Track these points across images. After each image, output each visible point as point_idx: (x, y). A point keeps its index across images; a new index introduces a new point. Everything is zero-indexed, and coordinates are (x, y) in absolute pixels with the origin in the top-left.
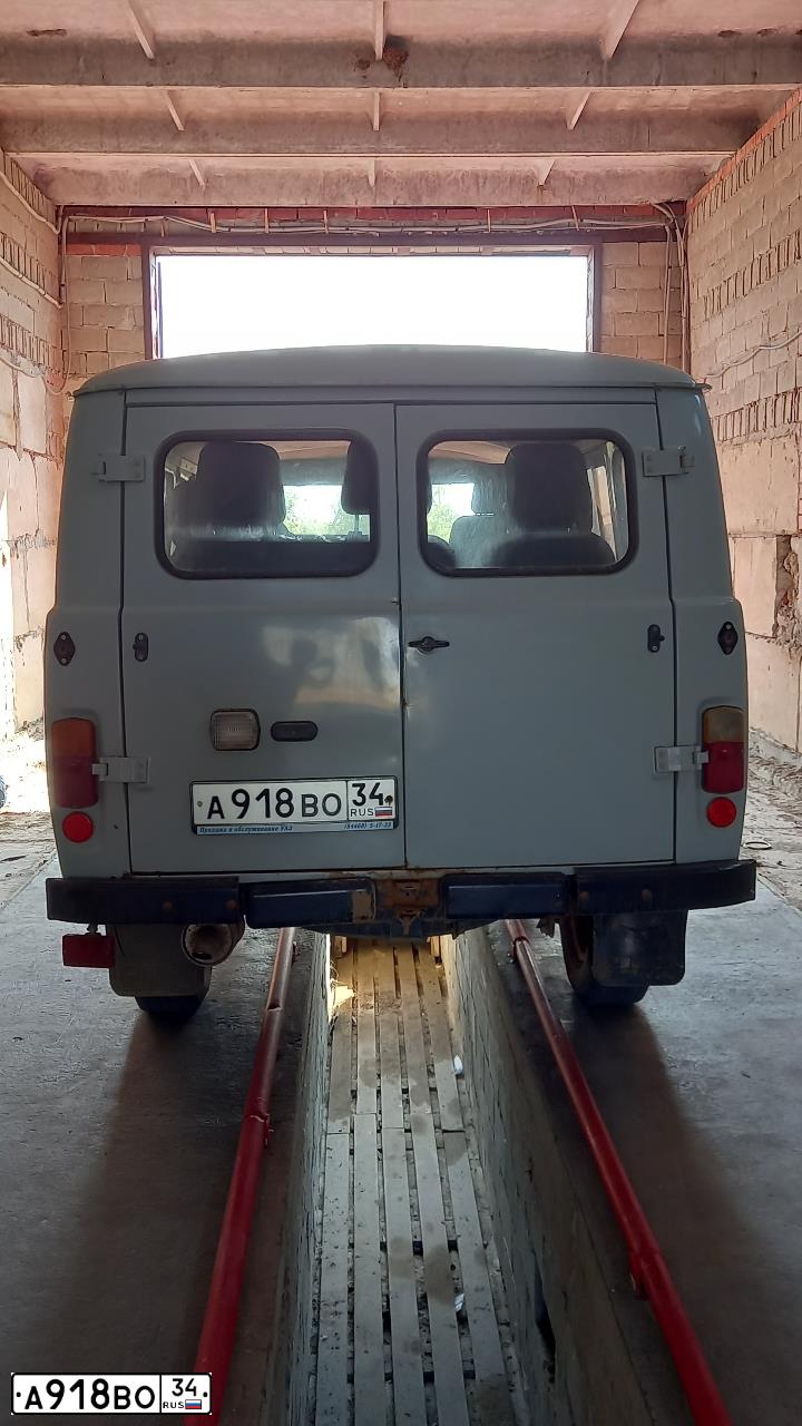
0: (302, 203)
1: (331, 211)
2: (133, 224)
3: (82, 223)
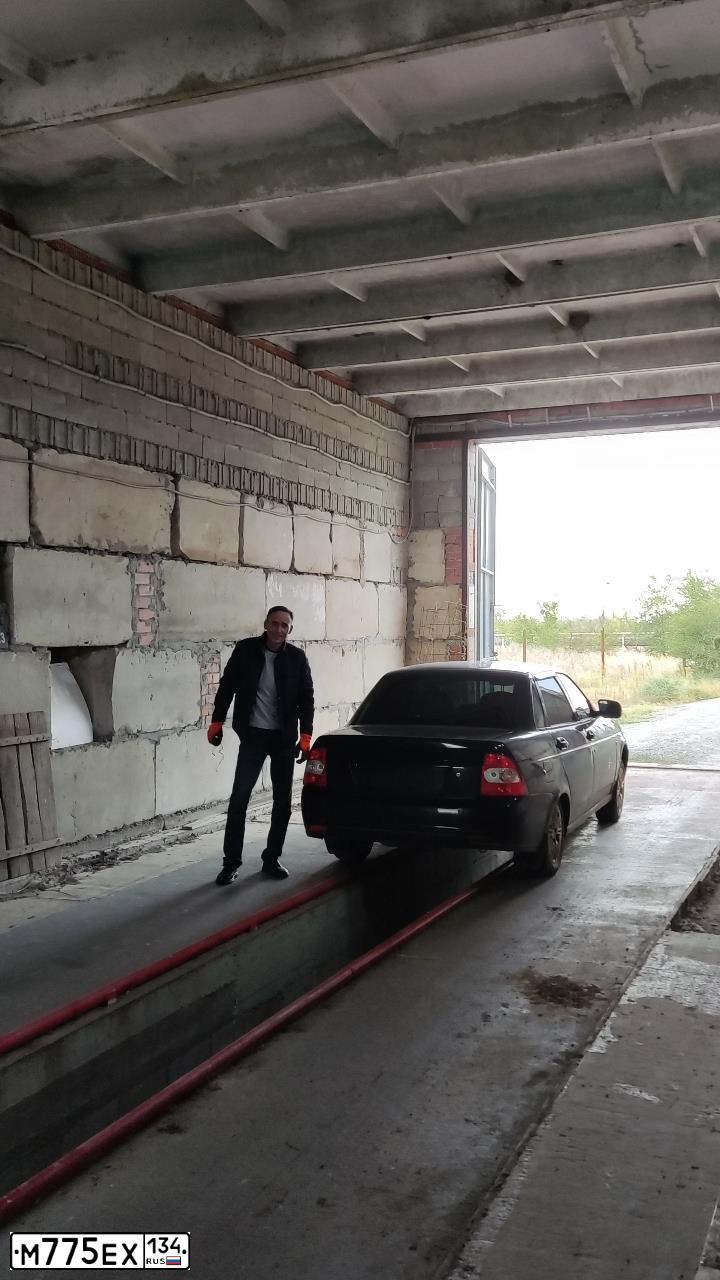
0: (571, 403)
1: (592, 405)
2: (457, 426)
3: (426, 429)
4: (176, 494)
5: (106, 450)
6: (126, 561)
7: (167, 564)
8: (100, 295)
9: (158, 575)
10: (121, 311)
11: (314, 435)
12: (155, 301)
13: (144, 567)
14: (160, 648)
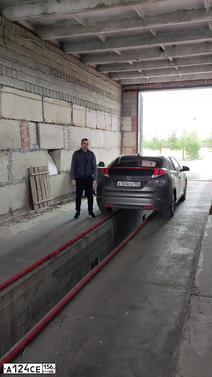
0: (167, 81)
1: (173, 82)
2: (136, 87)
4: (72, 108)
5: (58, 97)
6: (62, 126)
7: (71, 127)
8: (56, 54)
9: (69, 130)
10: (60, 58)
11: (101, 91)
12: (67, 55)
13: (66, 128)
14: (69, 150)
